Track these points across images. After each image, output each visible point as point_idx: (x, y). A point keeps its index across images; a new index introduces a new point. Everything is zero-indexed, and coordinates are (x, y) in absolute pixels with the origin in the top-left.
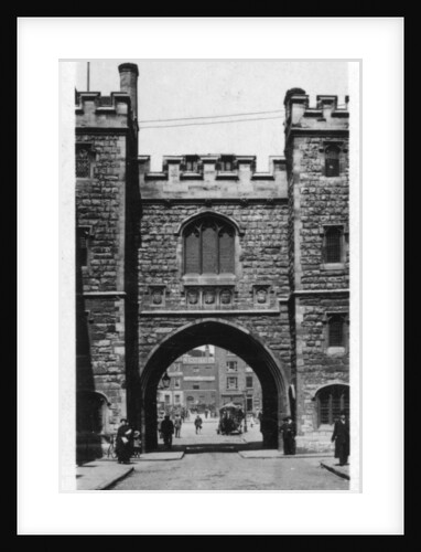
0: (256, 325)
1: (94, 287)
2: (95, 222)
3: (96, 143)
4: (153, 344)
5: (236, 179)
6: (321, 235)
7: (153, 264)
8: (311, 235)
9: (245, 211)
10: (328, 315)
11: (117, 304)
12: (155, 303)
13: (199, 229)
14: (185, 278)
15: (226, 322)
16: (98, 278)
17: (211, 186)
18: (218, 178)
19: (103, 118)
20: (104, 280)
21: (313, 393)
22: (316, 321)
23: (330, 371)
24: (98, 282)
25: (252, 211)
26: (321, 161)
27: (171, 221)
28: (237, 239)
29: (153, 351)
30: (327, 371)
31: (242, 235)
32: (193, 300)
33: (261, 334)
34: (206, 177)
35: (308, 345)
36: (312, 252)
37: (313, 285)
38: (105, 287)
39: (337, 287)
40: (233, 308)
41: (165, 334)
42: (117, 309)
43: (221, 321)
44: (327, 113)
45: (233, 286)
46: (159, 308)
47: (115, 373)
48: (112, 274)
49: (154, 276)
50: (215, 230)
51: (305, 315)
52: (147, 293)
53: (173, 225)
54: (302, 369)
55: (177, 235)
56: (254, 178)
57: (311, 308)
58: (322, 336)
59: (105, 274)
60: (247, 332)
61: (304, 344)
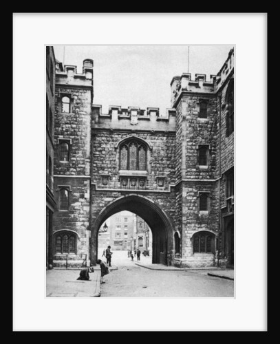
0: (158, 199)
1: (73, 173)
2: (73, 137)
3: (75, 93)
4: (103, 207)
5: (148, 120)
6: (197, 150)
7: (103, 163)
8: (191, 149)
9: (153, 137)
10: (200, 193)
11: (85, 182)
12: (103, 184)
13: (128, 146)
14: (121, 171)
15: (142, 196)
16: (75, 168)
17: (135, 123)
18: (139, 119)
19: (78, 80)
20: (78, 169)
21: (191, 236)
22: (193, 196)
23: (200, 223)
24: (75, 170)
25: (156, 138)
26: (198, 109)
27: (113, 141)
28: (149, 152)
29: (102, 211)
30: (199, 224)
31: (151, 150)
32: (125, 183)
33: (160, 204)
34: (132, 118)
35: (189, 209)
36: (192, 158)
37: (192, 177)
38: (79, 173)
39: (205, 178)
40: (146, 189)
41: (109, 202)
42: (85, 185)
43: (139, 196)
44: (201, 84)
45: (146, 177)
46: (106, 187)
47: (83, 221)
48: (83, 166)
49: (103, 170)
50: (136, 146)
51: (187, 193)
52: (99, 179)
53: (114, 143)
54: (185, 222)
55: (116, 149)
56: (158, 120)
57: (190, 189)
58: (196, 205)
59: (79, 166)
60: (153, 202)
61: (187, 208)
